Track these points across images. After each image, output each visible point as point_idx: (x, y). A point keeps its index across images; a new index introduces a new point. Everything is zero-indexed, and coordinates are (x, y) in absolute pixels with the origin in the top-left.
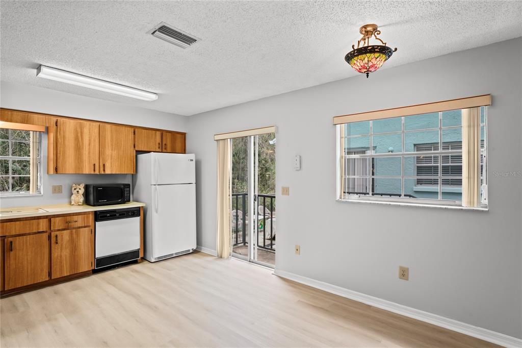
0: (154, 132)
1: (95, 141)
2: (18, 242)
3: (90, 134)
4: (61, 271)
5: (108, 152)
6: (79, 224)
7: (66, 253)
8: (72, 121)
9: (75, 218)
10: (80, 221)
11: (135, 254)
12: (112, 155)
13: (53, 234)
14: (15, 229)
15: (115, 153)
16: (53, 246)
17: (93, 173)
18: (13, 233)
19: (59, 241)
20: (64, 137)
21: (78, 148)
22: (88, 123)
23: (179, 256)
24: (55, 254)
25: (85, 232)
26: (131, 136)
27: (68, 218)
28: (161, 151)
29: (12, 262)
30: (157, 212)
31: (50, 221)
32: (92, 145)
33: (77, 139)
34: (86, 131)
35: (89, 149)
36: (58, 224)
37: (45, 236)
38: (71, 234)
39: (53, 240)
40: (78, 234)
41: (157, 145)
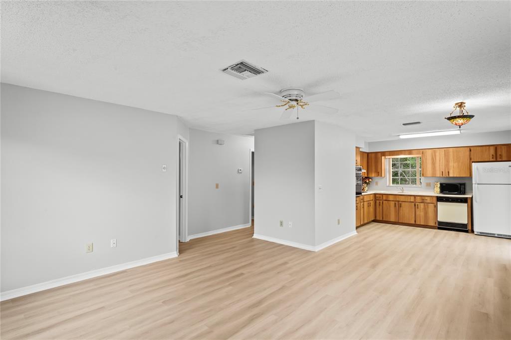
0: (488, 147)
1: (442, 159)
2: (403, 204)
3: (440, 156)
4: (420, 222)
5: (451, 164)
6: (428, 201)
7: (422, 214)
8: (430, 150)
9: (426, 198)
10: (428, 200)
11: (464, 226)
12: (453, 166)
13: (416, 204)
14: (402, 199)
15: (456, 165)
16: (416, 209)
17: (441, 176)
18: (402, 200)
19: (419, 207)
20: (426, 159)
21: (434, 163)
22: (439, 150)
23: (500, 237)
24: (418, 213)
25: (431, 206)
26: (468, 153)
27: (423, 198)
28: (495, 160)
29: (401, 211)
30: (476, 202)
31: (415, 198)
32: (441, 161)
33: (433, 159)
34: (437, 154)
35: (440, 163)
36: (418, 199)
37: (413, 204)
38: (425, 205)
39: (416, 206)
40: (428, 206)
41: (491, 156)
